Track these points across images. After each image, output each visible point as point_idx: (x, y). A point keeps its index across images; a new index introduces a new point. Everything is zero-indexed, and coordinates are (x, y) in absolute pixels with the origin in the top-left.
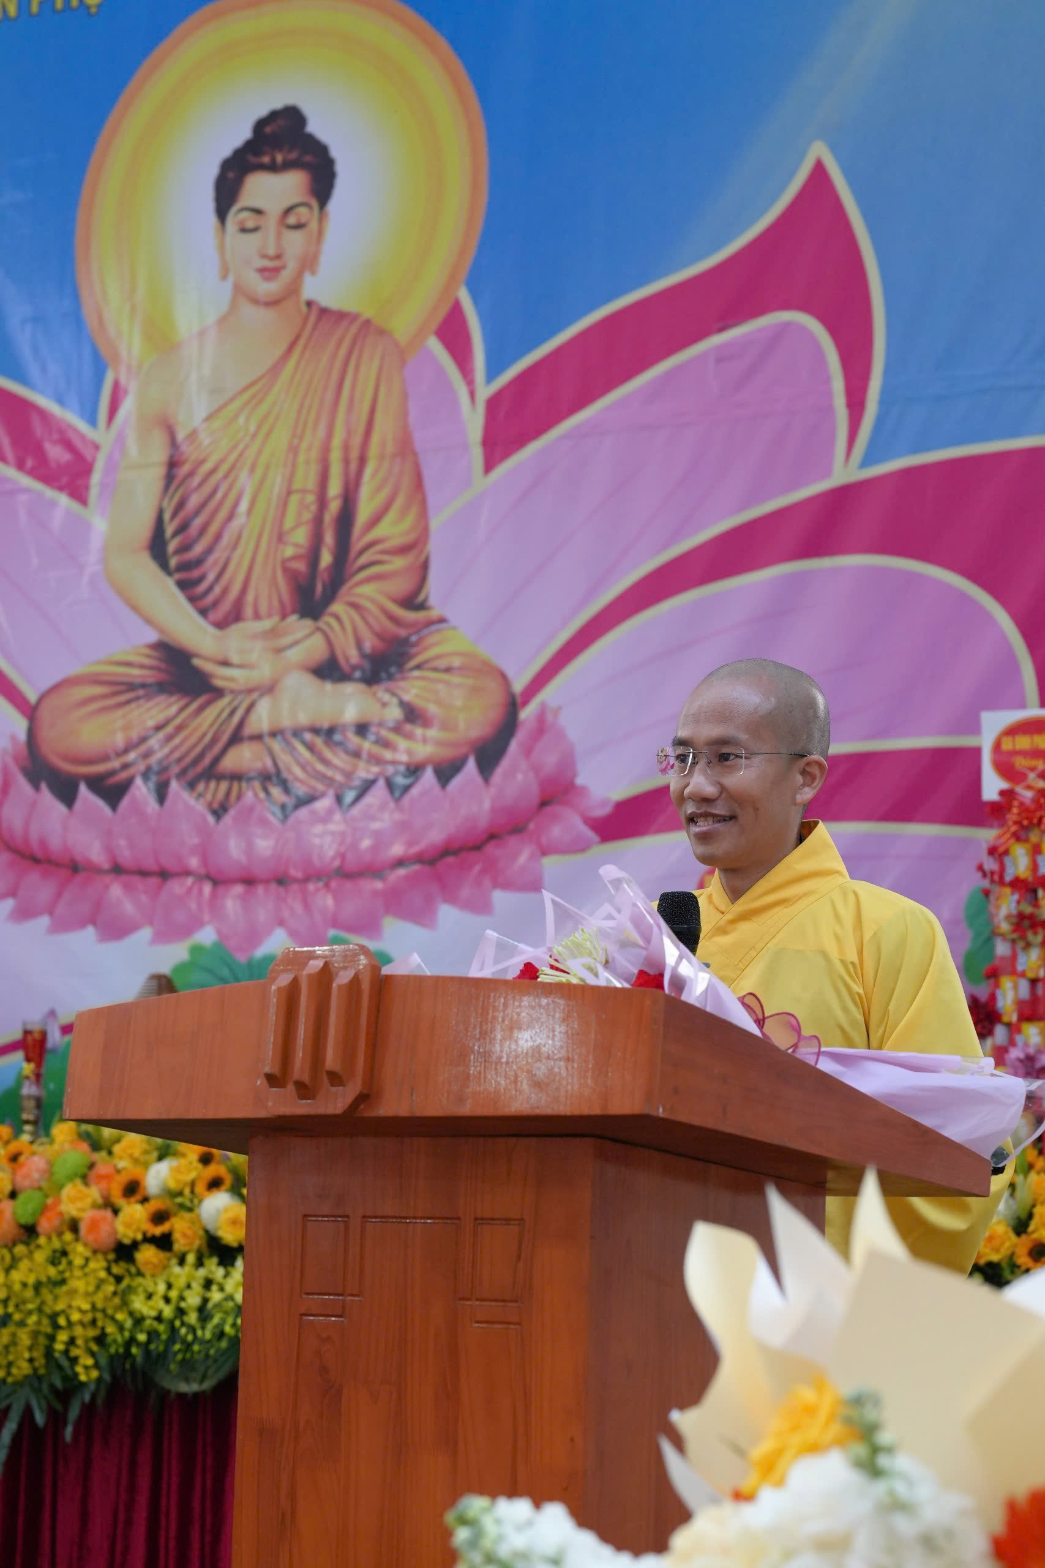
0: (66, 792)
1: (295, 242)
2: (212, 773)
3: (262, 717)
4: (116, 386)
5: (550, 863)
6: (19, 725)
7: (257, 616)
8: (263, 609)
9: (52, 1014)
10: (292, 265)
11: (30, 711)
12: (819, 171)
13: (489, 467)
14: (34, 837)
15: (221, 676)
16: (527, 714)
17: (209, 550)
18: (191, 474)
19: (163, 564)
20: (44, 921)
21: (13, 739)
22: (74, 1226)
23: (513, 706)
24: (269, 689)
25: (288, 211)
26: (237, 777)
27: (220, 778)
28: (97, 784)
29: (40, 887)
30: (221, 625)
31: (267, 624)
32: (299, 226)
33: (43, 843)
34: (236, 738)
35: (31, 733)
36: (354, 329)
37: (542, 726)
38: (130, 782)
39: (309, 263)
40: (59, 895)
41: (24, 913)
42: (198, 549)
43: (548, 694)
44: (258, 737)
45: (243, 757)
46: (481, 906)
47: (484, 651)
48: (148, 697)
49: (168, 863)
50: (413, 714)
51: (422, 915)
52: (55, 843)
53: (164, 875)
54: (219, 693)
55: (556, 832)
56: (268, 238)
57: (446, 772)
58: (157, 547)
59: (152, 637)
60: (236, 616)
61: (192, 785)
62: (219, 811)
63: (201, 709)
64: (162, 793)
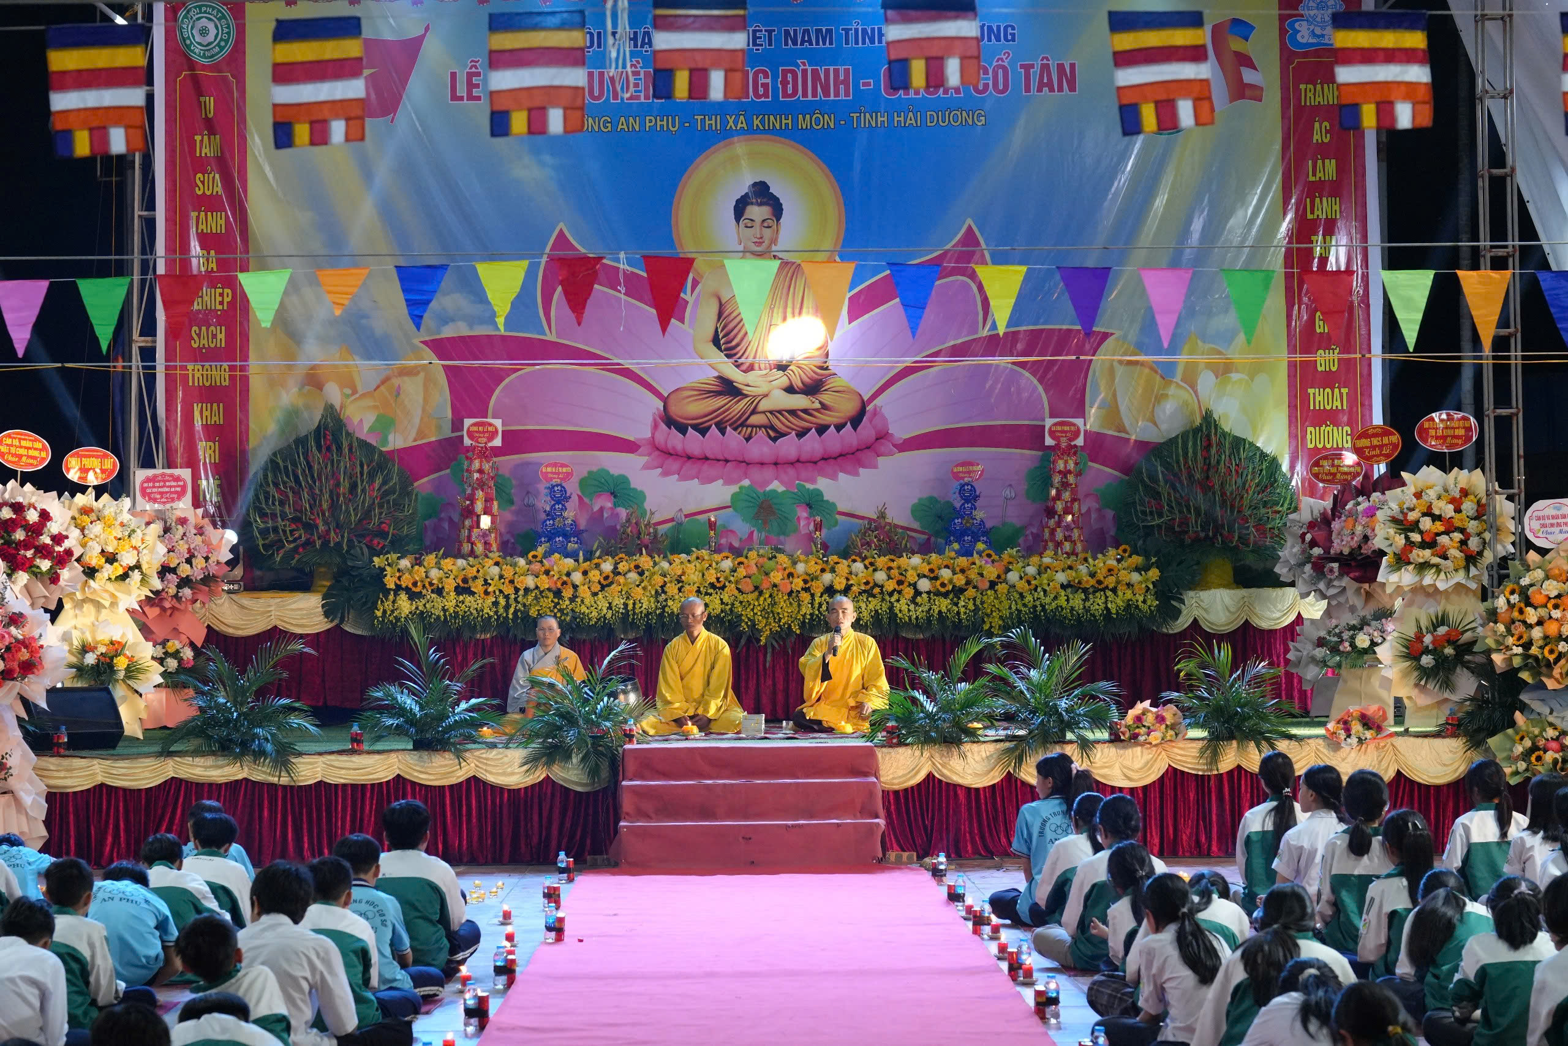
0: (682, 429)
1: (767, 233)
2: (743, 425)
3: (764, 405)
4: (694, 279)
5: (881, 460)
6: (661, 405)
7: (760, 369)
8: (762, 366)
9: (681, 510)
10: (767, 242)
11: (665, 400)
12: (970, 228)
13: (850, 323)
14: (670, 446)
15: (746, 390)
16: (869, 408)
17: (738, 345)
18: (730, 314)
19: (719, 348)
20: (676, 476)
21: (658, 409)
22: (775, 586)
23: (863, 405)
24: (766, 396)
25: (764, 221)
26: (753, 426)
27: (748, 426)
28: (695, 427)
29: (675, 465)
30: (744, 372)
31: (764, 372)
32: (769, 227)
33: (674, 448)
34: (754, 412)
35: (665, 407)
36: (794, 267)
37: (875, 412)
38: (709, 427)
39: (774, 241)
40: (681, 468)
41: (666, 474)
42: (734, 343)
43: (877, 402)
44: (764, 412)
45: (755, 419)
46: (857, 474)
47: (853, 386)
48: (716, 396)
49: (729, 457)
50: (824, 407)
51: (834, 477)
52: (679, 447)
53: (727, 461)
54: (746, 396)
55: (883, 449)
56: (757, 229)
57: (839, 427)
58: (716, 341)
59: (716, 374)
60: (751, 368)
61: (735, 429)
62: (748, 439)
63: (739, 401)
64: (723, 432)
